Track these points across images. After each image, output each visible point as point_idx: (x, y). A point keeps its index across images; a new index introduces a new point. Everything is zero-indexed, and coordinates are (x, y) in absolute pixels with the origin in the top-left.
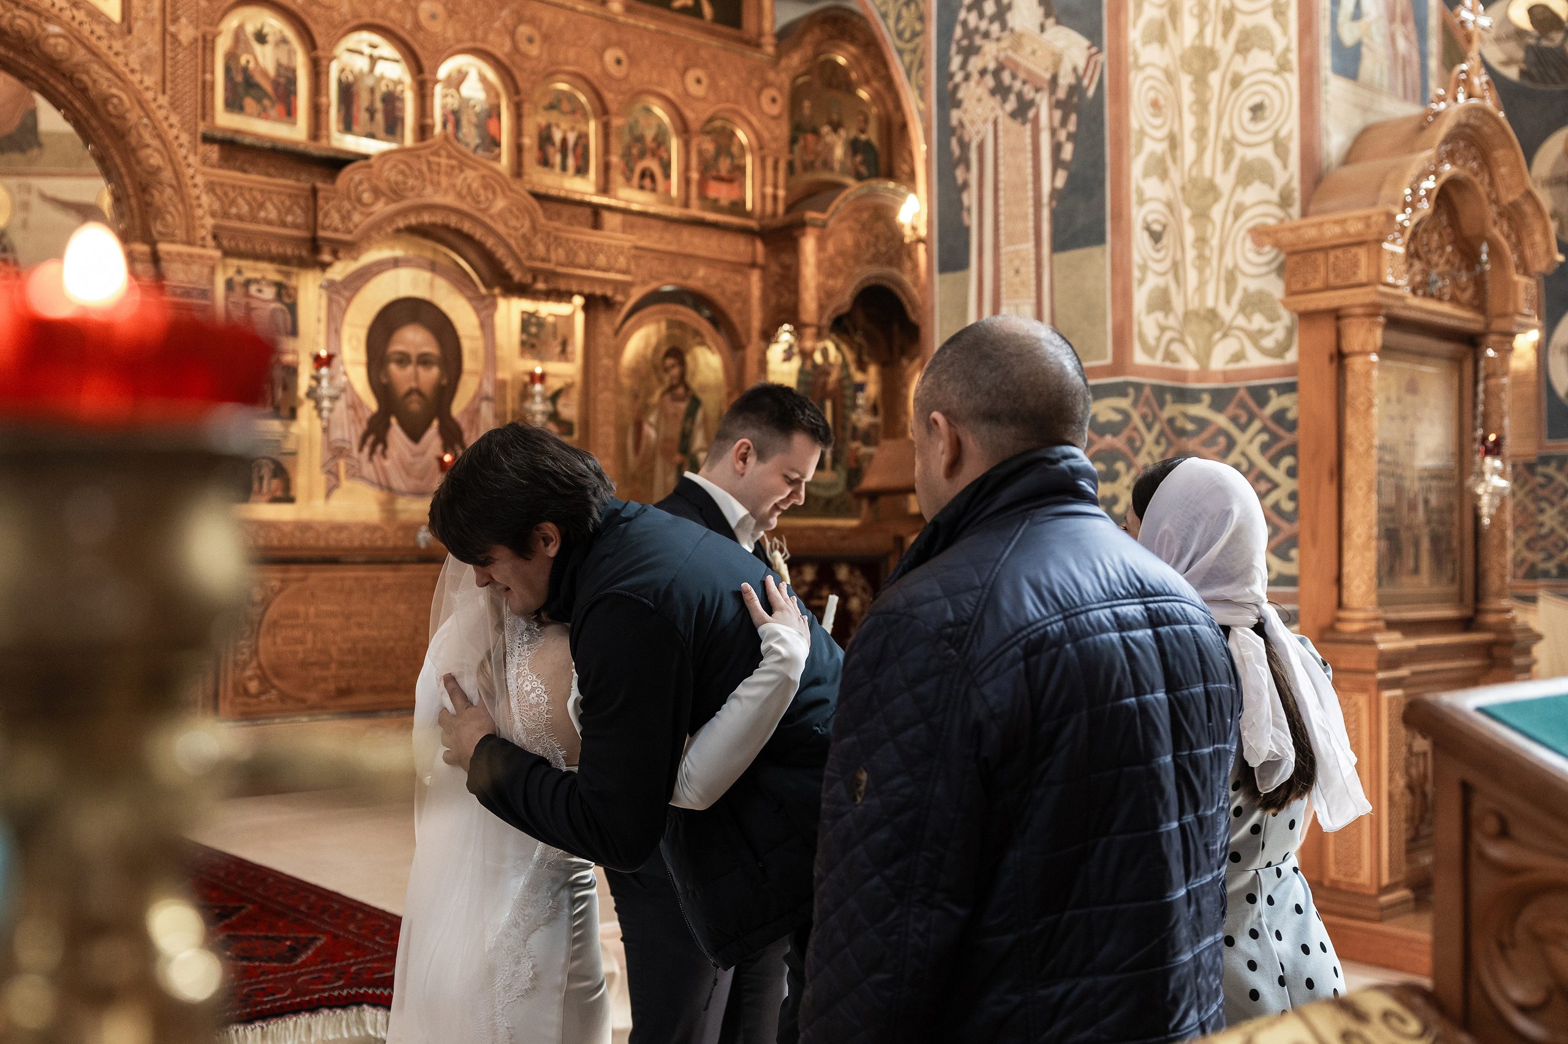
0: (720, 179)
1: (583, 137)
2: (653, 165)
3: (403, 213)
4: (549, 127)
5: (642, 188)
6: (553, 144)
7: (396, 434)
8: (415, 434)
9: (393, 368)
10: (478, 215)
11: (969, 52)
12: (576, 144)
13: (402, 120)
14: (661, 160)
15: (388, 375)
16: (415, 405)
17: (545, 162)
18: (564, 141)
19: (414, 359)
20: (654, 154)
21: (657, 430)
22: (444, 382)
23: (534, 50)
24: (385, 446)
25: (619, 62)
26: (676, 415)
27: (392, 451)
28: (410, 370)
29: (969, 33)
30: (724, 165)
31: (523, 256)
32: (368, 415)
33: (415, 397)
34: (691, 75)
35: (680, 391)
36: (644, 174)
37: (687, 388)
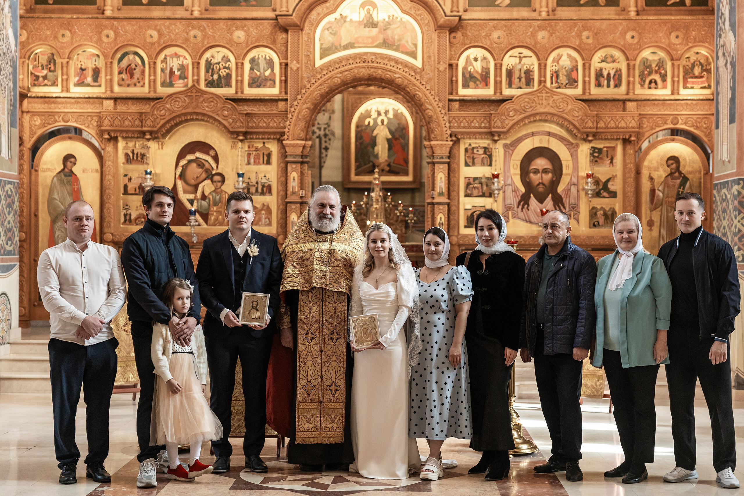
0: (696, 77)
1: (618, 72)
2: (657, 77)
3: (528, 117)
4: (601, 70)
5: (650, 88)
6: (603, 77)
7: (533, 201)
8: (541, 200)
9: (532, 175)
10: (560, 114)
11: (720, 36)
12: (615, 75)
13: (533, 79)
14: (660, 74)
15: (529, 178)
16: (541, 189)
17: (599, 85)
18: (609, 74)
19: (541, 171)
20: (656, 72)
21: (663, 193)
22: (554, 179)
23: (590, 41)
24: (528, 205)
25: (633, 37)
26: (674, 186)
27: (531, 207)
28: (539, 175)
29: (721, 29)
30: (697, 71)
31: (580, 128)
32: (521, 194)
33: (541, 186)
34: (673, 35)
35: (677, 174)
36: (650, 82)
37: (680, 173)
